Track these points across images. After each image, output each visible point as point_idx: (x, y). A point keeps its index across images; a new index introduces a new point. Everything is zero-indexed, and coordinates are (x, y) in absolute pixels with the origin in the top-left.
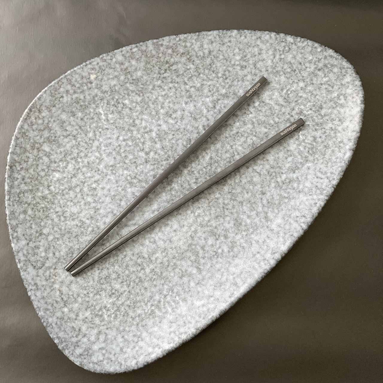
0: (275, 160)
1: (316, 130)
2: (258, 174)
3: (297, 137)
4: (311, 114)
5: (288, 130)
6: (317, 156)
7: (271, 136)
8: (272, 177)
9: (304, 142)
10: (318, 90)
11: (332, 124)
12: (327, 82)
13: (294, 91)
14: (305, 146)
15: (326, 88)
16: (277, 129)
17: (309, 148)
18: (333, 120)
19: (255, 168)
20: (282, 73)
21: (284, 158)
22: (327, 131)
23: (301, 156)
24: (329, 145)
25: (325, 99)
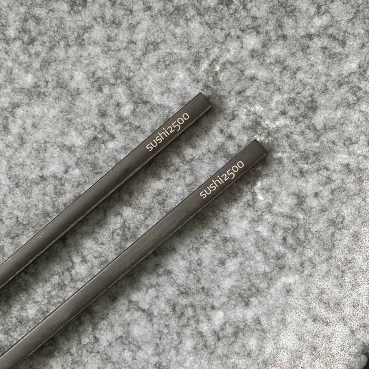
0: (189, 271)
1: (302, 173)
2: (144, 316)
3: (248, 197)
4: (286, 126)
5: (221, 181)
6: (309, 253)
7: (173, 202)
8: (184, 320)
9: (270, 212)
10: (300, 54)
11: (349, 153)
12: (326, 28)
13: (232, 64)
14: (275, 225)
15: (324, 48)
16: (189, 179)
17: (286, 230)
18: (349, 142)
19: (135, 297)
20: (192, 12)
21: (216, 262)
22: (334, 177)
23: (265, 253)
24: (344, 218)
25: (323, 79)
